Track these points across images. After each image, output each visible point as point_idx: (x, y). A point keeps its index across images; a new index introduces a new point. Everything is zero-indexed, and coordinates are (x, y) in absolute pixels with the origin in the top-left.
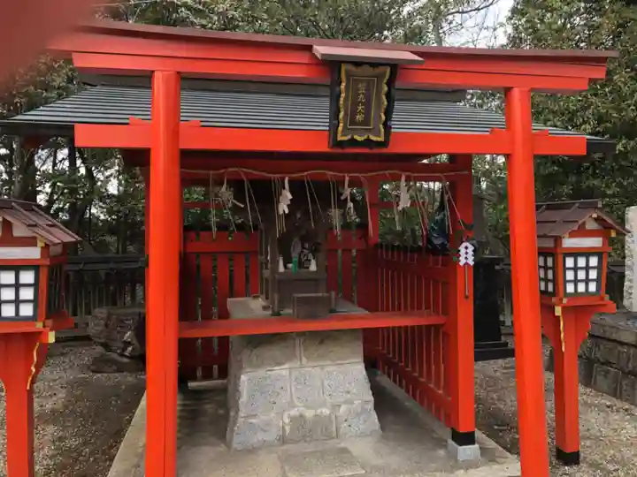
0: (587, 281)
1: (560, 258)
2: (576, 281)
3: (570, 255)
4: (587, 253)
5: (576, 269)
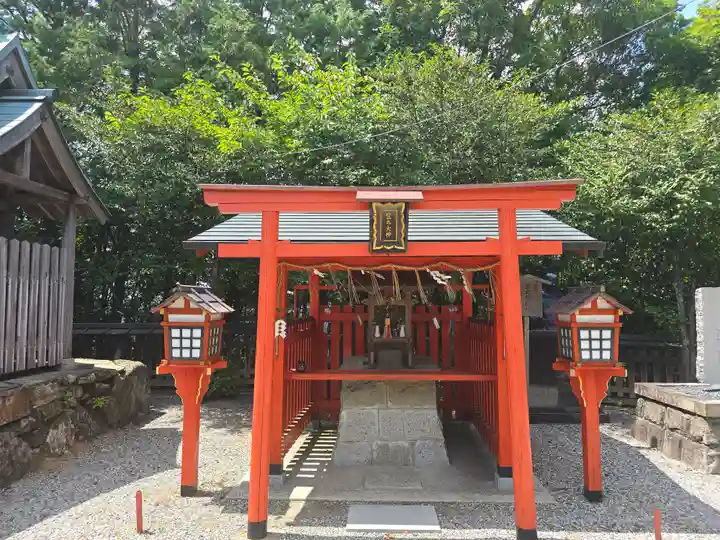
0: (601, 350)
1: (575, 331)
2: (591, 350)
3: (584, 328)
4: (601, 327)
5: (590, 340)
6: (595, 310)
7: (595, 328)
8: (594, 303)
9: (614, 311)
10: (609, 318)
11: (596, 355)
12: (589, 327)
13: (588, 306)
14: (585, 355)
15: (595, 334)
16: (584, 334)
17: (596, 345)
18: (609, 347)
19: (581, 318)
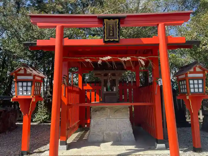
0: (198, 88)
1: (188, 80)
2: (194, 88)
3: (191, 79)
4: (198, 79)
5: (194, 84)
6: (195, 72)
7: (196, 80)
8: (195, 69)
9: (203, 72)
10: (201, 75)
11: (196, 90)
12: (193, 79)
13: (192, 70)
14: (192, 90)
15: (196, 82)
16: (191, 82)
17: (196, 86)
18: (202, 87)
19: (190, 75)
